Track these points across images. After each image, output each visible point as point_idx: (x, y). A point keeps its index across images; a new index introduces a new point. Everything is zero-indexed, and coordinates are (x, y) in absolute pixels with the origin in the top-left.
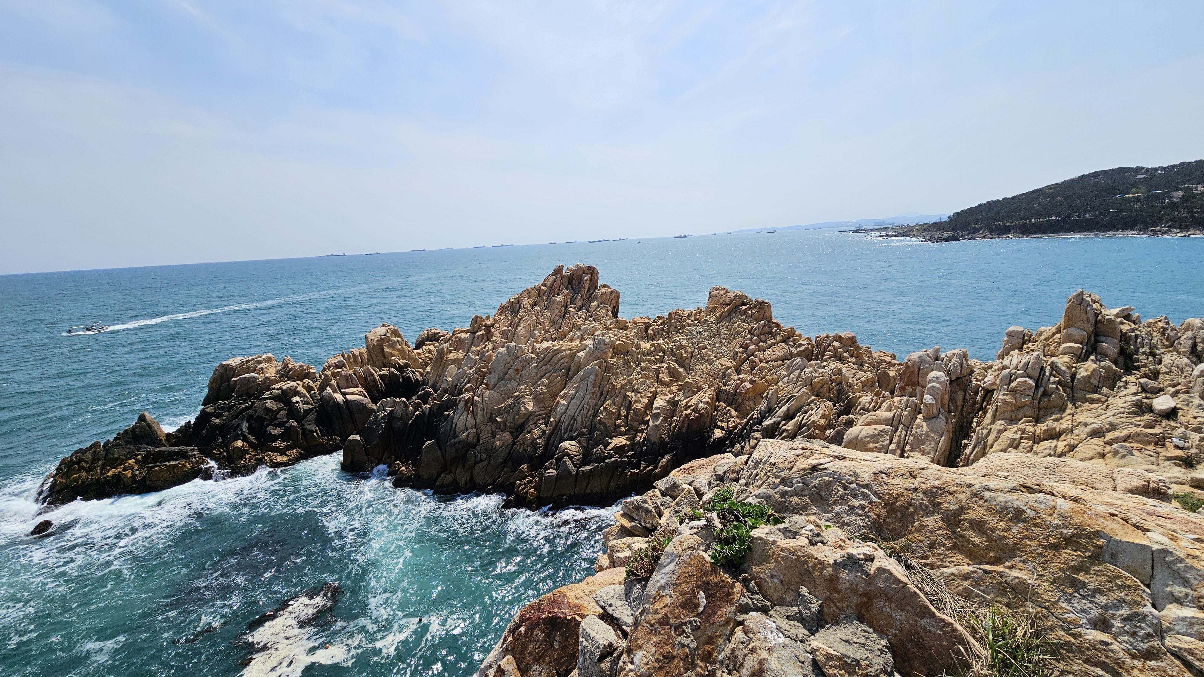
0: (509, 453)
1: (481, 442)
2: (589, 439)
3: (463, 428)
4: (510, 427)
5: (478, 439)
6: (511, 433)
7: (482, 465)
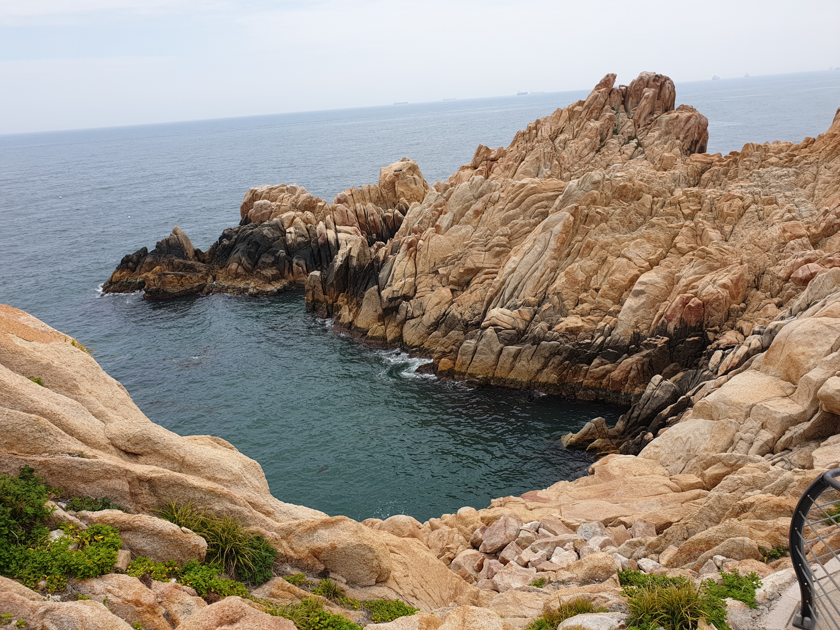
0: (444, 313)
1: (417, 295)
2: (536, 313)
3: (401, 275)
4: (453, 283)
5: (415, 291)
6: (452, 291)
7: (412, 322)
